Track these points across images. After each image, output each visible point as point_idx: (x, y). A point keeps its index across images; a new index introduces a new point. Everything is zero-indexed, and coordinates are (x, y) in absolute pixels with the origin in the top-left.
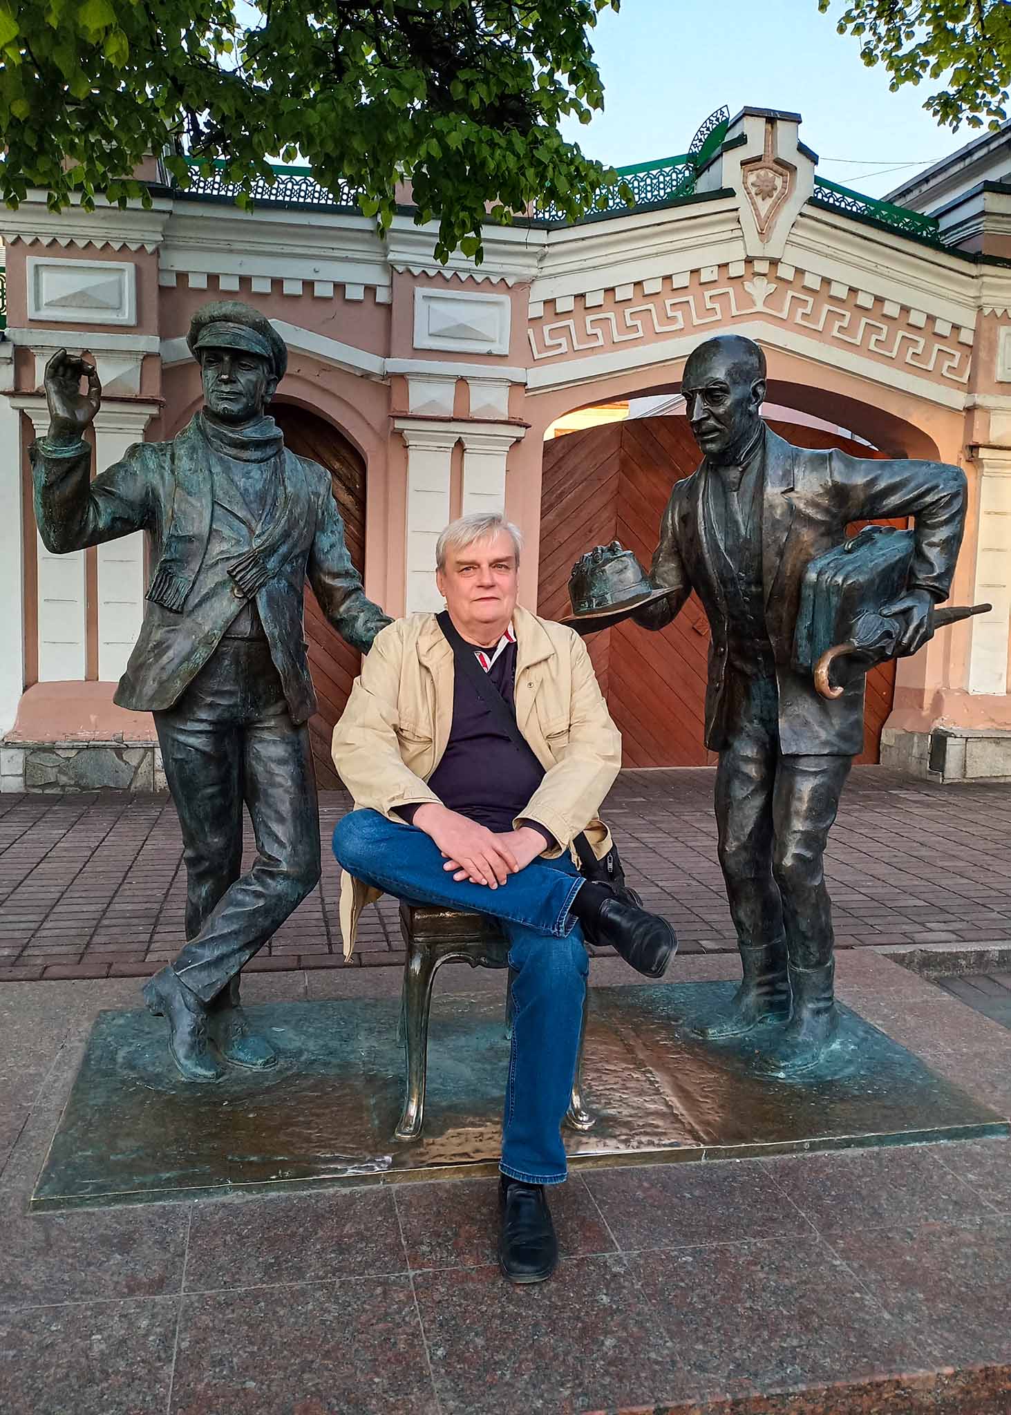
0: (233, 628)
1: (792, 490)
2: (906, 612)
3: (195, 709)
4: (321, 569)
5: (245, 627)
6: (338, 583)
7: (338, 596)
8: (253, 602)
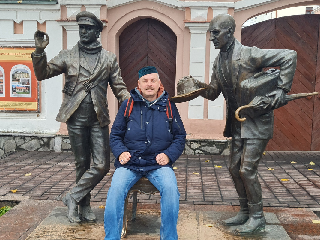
0: (85, 100)
1: (239, 59)
2: (274, 96)
3: (75, 122)
4: (113, 83)
5: (88, 100)
6: (118, 87)
7: (118, 90)
8: (90, 93)
